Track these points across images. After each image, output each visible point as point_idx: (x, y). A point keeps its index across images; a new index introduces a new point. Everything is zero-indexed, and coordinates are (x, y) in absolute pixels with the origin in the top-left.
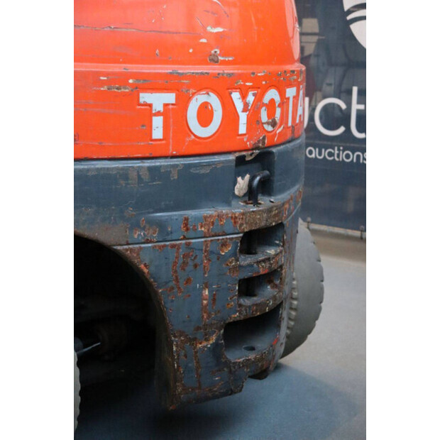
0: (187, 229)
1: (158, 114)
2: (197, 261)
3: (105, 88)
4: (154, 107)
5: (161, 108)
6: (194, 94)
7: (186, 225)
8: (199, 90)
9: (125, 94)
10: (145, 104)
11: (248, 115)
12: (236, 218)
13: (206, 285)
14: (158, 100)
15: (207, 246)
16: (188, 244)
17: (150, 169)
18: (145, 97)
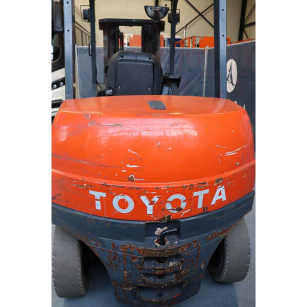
0: (114, 247)
1: (98, 200)
2: (120, 260)
3: (75, 185)
4: (96, 197)
5: (99, 198)
6: (116, 195)
7: (114, 246)
8: (119, 194)
9: (83, 189)
10: (92, 195)
11: (153, 207)
12: (139, 250)
13: (125, 270)
14: (98, 195)
15: (124, 256)
16: (115, 253)
17: (96, 220)
18: (92, 192)
